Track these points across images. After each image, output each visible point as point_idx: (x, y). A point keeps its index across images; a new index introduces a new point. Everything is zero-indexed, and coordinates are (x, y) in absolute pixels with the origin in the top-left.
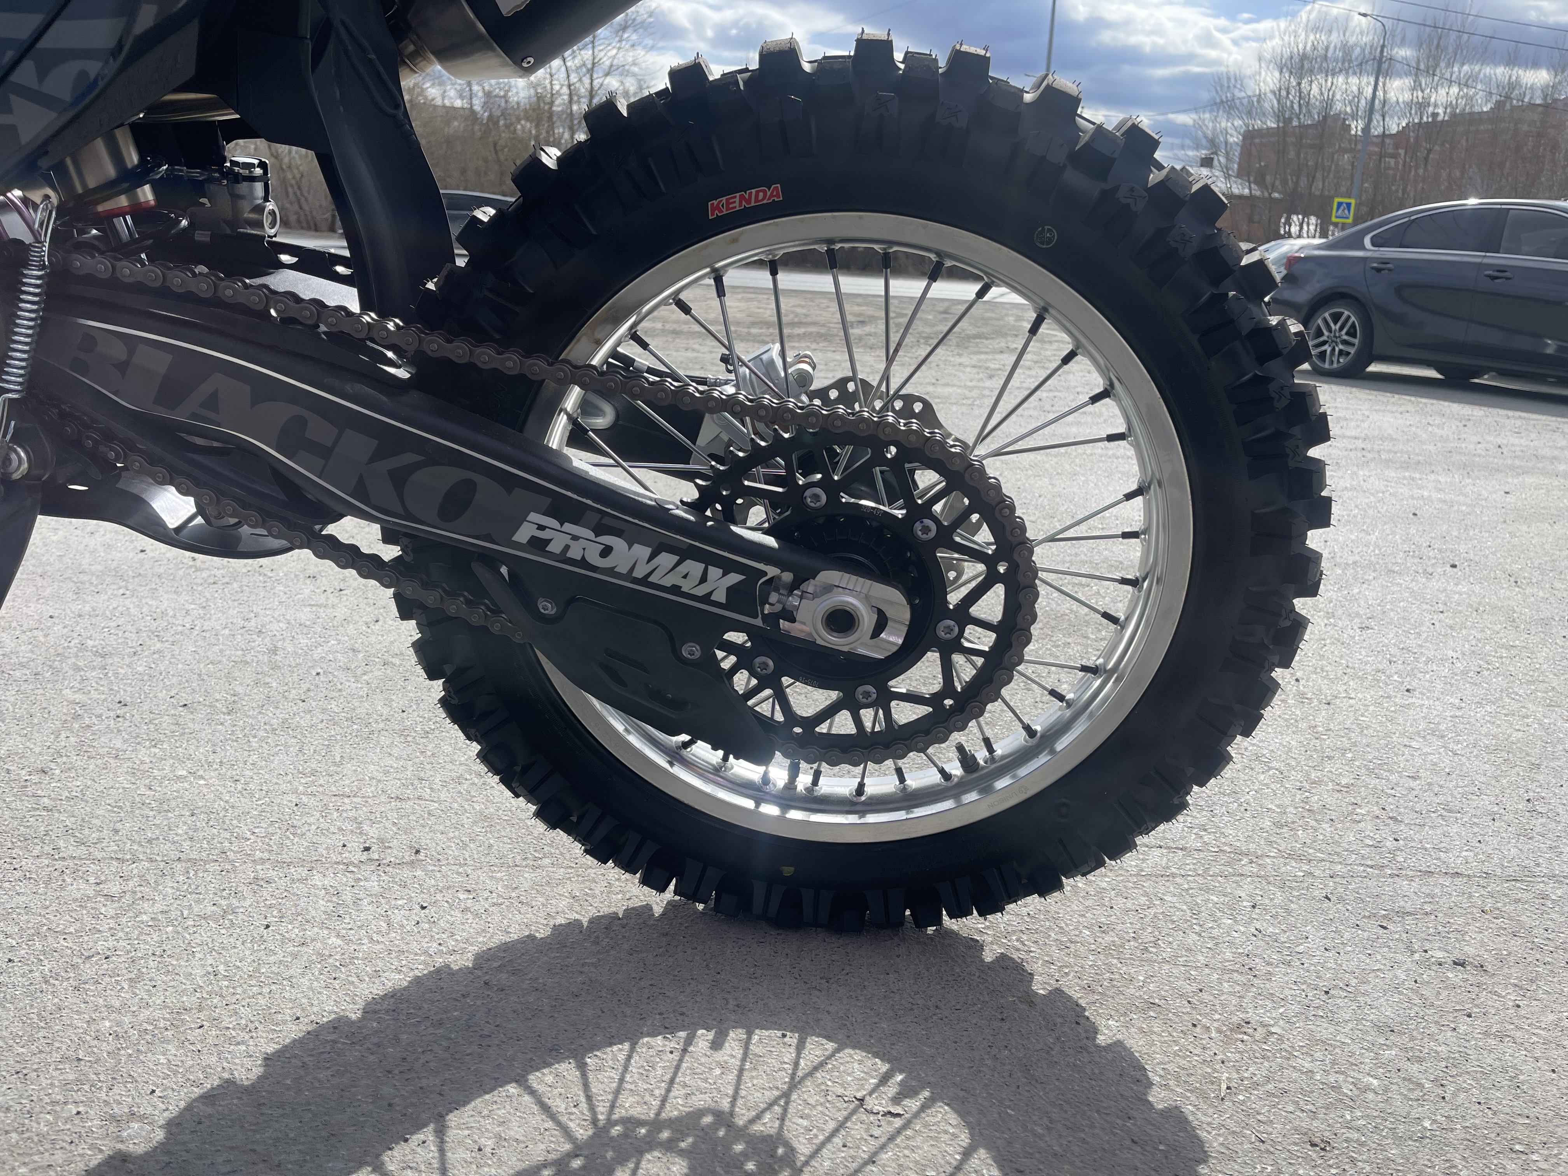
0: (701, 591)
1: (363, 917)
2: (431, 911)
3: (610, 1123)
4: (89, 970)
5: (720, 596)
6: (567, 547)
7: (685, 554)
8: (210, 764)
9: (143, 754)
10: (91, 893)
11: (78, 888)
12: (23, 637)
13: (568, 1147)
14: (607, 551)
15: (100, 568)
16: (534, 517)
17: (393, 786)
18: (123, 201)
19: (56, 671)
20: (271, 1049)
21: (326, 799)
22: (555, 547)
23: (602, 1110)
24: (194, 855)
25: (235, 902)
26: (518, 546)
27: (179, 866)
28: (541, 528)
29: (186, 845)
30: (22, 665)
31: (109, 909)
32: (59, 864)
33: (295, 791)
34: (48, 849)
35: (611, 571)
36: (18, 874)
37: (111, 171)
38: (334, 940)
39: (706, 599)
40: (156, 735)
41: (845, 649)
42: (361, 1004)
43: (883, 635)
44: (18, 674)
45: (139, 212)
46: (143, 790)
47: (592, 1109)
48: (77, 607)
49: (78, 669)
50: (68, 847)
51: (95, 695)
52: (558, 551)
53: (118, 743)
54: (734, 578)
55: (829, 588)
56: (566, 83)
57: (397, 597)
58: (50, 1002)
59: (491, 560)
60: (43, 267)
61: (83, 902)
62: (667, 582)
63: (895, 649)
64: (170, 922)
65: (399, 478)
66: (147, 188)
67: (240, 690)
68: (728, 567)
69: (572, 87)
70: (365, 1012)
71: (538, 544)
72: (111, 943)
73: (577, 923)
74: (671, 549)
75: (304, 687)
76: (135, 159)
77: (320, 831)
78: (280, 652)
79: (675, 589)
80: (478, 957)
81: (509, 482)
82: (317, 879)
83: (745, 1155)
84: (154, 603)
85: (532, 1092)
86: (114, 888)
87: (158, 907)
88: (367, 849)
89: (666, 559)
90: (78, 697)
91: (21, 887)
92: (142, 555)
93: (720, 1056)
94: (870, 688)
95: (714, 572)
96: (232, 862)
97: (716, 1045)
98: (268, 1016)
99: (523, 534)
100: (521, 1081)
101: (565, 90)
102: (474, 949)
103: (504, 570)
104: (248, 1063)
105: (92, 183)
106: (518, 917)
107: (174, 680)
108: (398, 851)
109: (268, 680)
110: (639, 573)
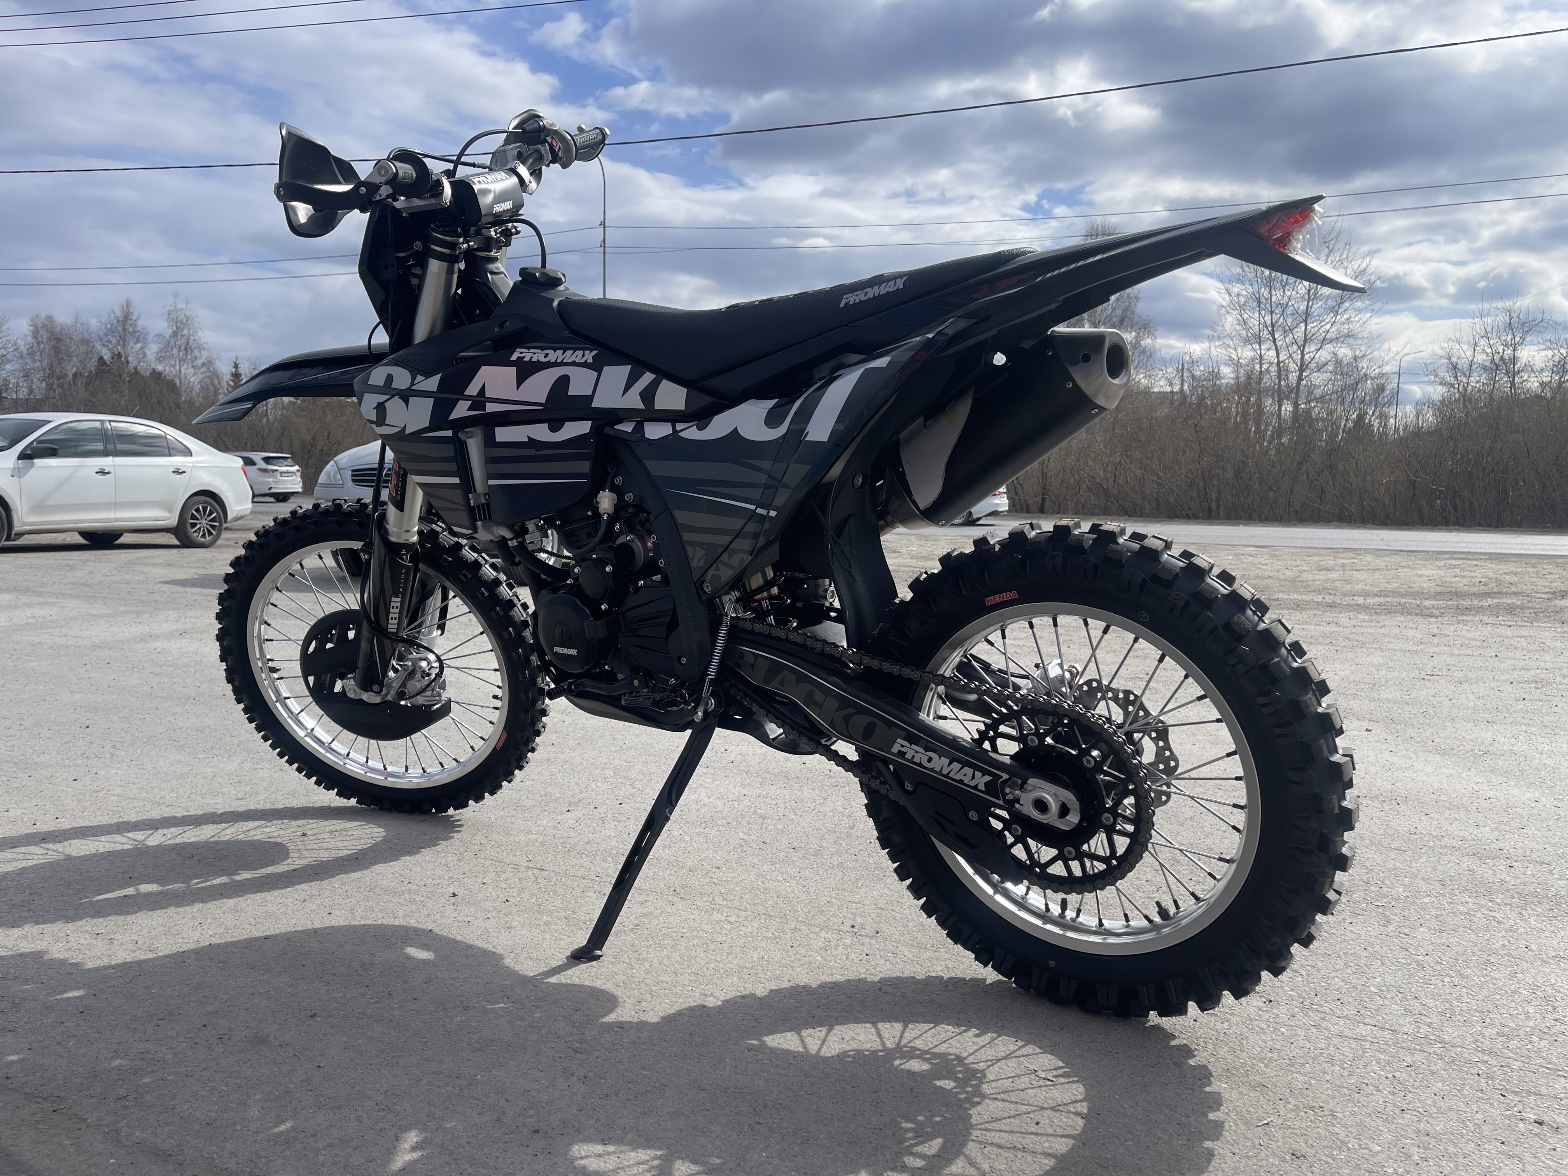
0: (972, 783)
1: (836, 952)
2: (870, 957)
3: (905, 1046)
4: (712, 946)
5: (982, 787)
6: (913, 756)
7: (965, 764)
8: (795, 877)
9: (766, 868)
10: (723, 919)
11: (717, 916)
12: (727, 804)
13: (881, 1048)
14: (930, 760)
15: (777, 771)
16: (899, 740)
17: (882, 903)
18: (765, 594)
19: (738, 823)
20: (774, 988)
21: (844, 902)
22: (908, 756)
23: (904, 1042)
24: (772, 914)
25: (782, 935)
26: (893, 754)
27: (763, 917)
28: (903, 746)
29: (770, 909)
30: (723, 818)
31: (728, 927)
32: (713, 906)
33: (831, 896)
34: (710, 899)
35: (932, 770)
36: (695, 907)
37: (762, 582)
38: (819, 958)
39: (975, 787)
40: (775, 860)
41: (1045, 822)
42: (819, 982)
43: (1067, 818)
44: (720, 822)
45: (771, 597)
46: (759, 883)
47: (900, 1040)
48: (758, 791)
49: (749, 823)
50: (719, 900)
51: (753, 837)
52: (910, 758)
53: (756, 861)
54: (988, 778)
55: (1035, 788)
56: (1276, 361)
57: (860, 781)
58: (693, 953)
59: (886, 762)
60: (727, 626)
61: (718, 922)
62: (958, 777)
63: (1074, 826)
64: (751, 937)
65: (847, 719)
66: (775, 588)
67: (825, 845)
68: (985, 772)
69: (1282, 365)
70: (819, 986)
71: (901, 754)
72: (724, 939)
73: (942, 977)
74: (958, 761)
75: (860, 848)
76: (772, 575)
77: (835, 915)
78: (855, 829)
79: (961, 781)
80: (882, 979)
81: (890, 724)
82: (823, 934)
83: (960, 1072)
84: (799, 794)
85: (877, 1028)
86: (733, 919)
87: (748, 930)
88: (853, 926)
89: (956, 766)
90: (745, 837)
91: (694, 912)
92: (803, 766)
93: (976, 1040)
94: (1072, 849)
95: (978, 774)
96: (787, 920)
97: (977, 1036)
98: (778, 977)
99: (895, 749)
100: (874, 1024)
101: (1274, 369)
102: (882, 975)
103: (891, 767)
104: (763, 990)
105: (754, 587)
106: (912, 968)
107: (794, 835)
108: (869, 929)
109: (842, 842)
110: (945, 772)
